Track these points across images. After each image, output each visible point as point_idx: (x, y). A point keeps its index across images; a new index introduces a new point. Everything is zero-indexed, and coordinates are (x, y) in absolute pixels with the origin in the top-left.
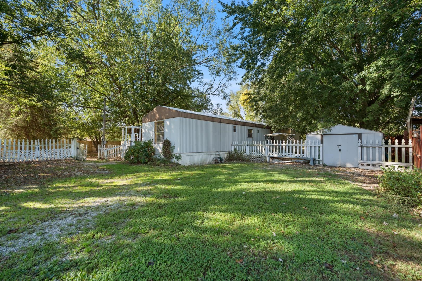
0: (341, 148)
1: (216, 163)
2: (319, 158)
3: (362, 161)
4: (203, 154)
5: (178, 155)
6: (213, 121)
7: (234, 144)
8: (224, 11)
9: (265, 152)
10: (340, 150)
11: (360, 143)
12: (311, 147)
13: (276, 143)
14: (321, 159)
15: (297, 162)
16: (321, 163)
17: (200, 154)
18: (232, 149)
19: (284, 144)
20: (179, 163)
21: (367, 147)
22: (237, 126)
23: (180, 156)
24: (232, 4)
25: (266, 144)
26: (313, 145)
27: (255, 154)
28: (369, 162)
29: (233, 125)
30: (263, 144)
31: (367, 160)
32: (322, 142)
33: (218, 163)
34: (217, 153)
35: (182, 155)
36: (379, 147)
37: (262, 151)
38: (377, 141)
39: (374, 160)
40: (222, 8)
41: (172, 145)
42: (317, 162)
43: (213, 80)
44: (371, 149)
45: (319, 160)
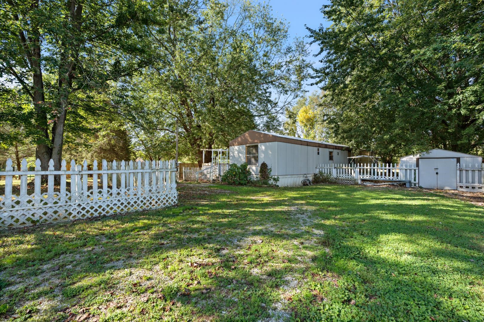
0: (438, 171)
1: (304, 185)
2: (415, 180)
3: (460, 184)
4: (294, 176)
5: (276, 177)
6: (302, 145)
7: (319, 166)
8: (311, 36)
9: (354, 175)
10: (437, 173)
11: (458, 167)
12: (406, 170)
13: (367, 166)
14: (417, 181)
15: (391, 185)
16: (417, 185)
17: (292, 176)
18: (317, 171)
19: (369, 167)
20: (277, 184)
21: (466, 170)
22: (320, 149)
23: (278, 178)
24: (320, 30)
25: (355, 167)
26: (408, 168)
27: (343, 176)
28: (468, 185)
29: (317, 148)
30: (352, 167)
31: (466, 183)
32: (418, 165)
33: (307, 185)
34: (305, 176)
35: (280, 177)
36: (479, 171)
37: (351, 174)
38: (476, 165)
39: (473, 182)
40: (309, 33)
41: (269, 168)
42: (413, 184)
43: (278, 98)
44: (470, 173)
45: (415, 182)
